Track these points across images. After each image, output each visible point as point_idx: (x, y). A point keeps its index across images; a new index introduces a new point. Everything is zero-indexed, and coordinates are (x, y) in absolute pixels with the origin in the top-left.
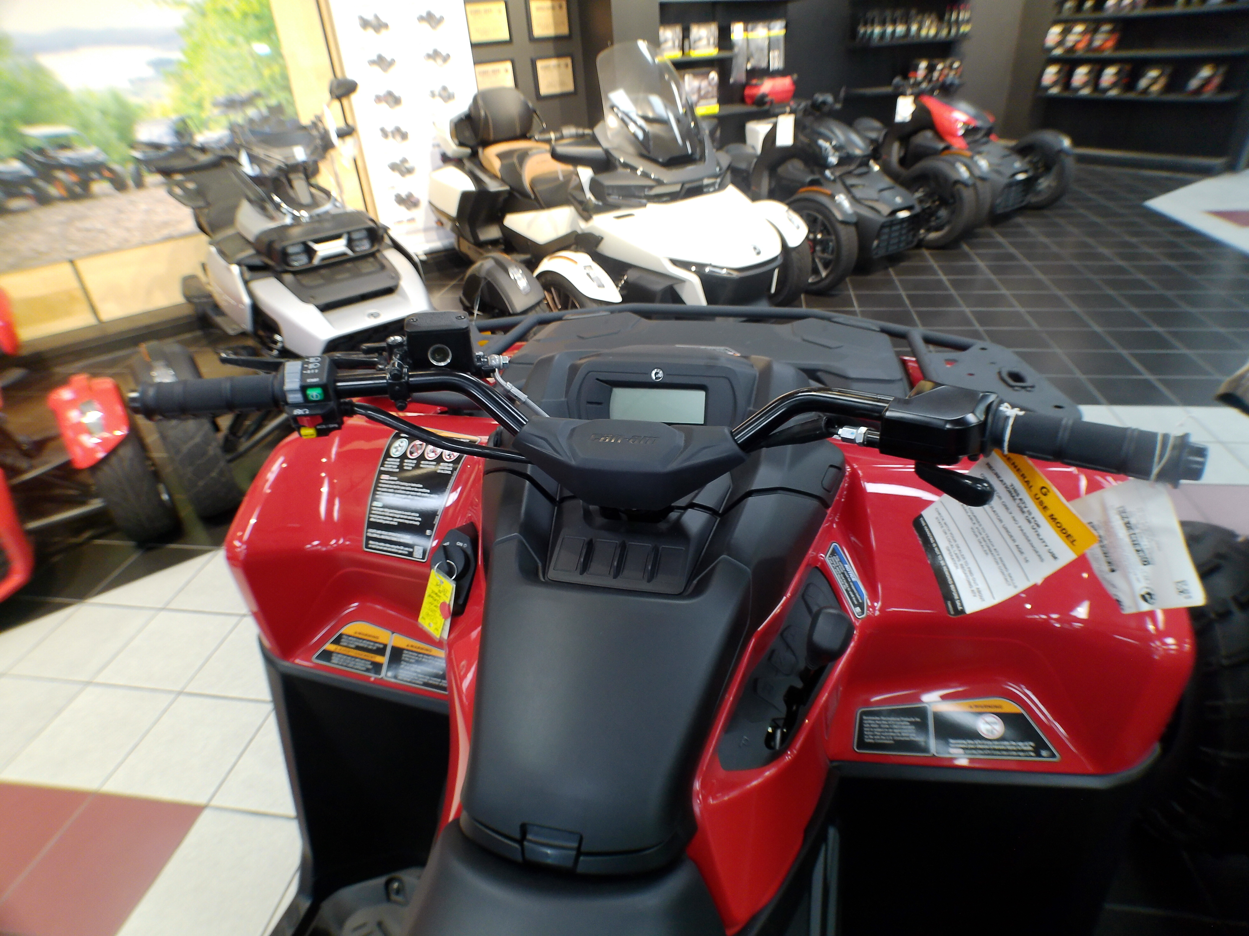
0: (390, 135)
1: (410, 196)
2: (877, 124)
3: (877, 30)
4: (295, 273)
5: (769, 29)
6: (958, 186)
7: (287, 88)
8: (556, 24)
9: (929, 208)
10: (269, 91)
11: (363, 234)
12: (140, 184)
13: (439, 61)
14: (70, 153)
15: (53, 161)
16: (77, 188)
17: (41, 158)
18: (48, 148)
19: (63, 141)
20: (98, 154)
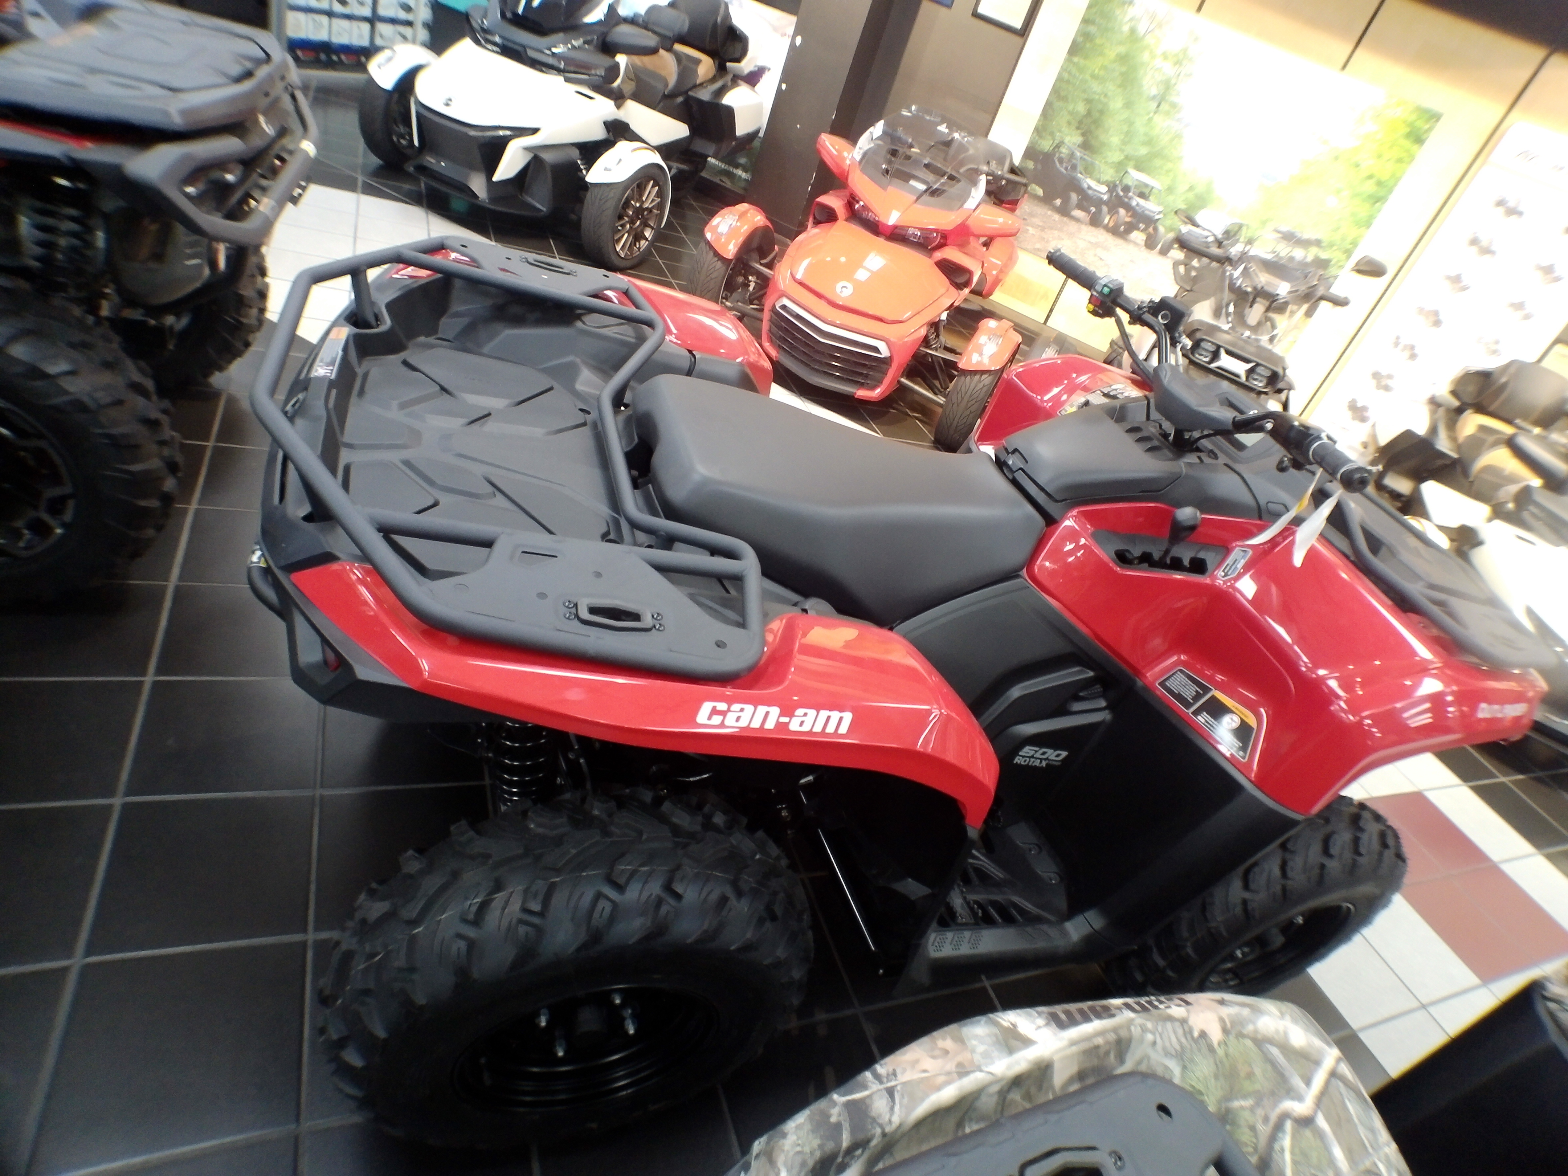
0: (1401, 347)
1: (1364, 409)
10: (1331, 245)
11: (1268, 373)
12: (1164, 252)
14: (1141, 201)
15: (1126, 200)
16: (1123, 227)
17: (1121, 194)
18: (1132, 190)
19: (1147, 191)
20: (1160, 213)
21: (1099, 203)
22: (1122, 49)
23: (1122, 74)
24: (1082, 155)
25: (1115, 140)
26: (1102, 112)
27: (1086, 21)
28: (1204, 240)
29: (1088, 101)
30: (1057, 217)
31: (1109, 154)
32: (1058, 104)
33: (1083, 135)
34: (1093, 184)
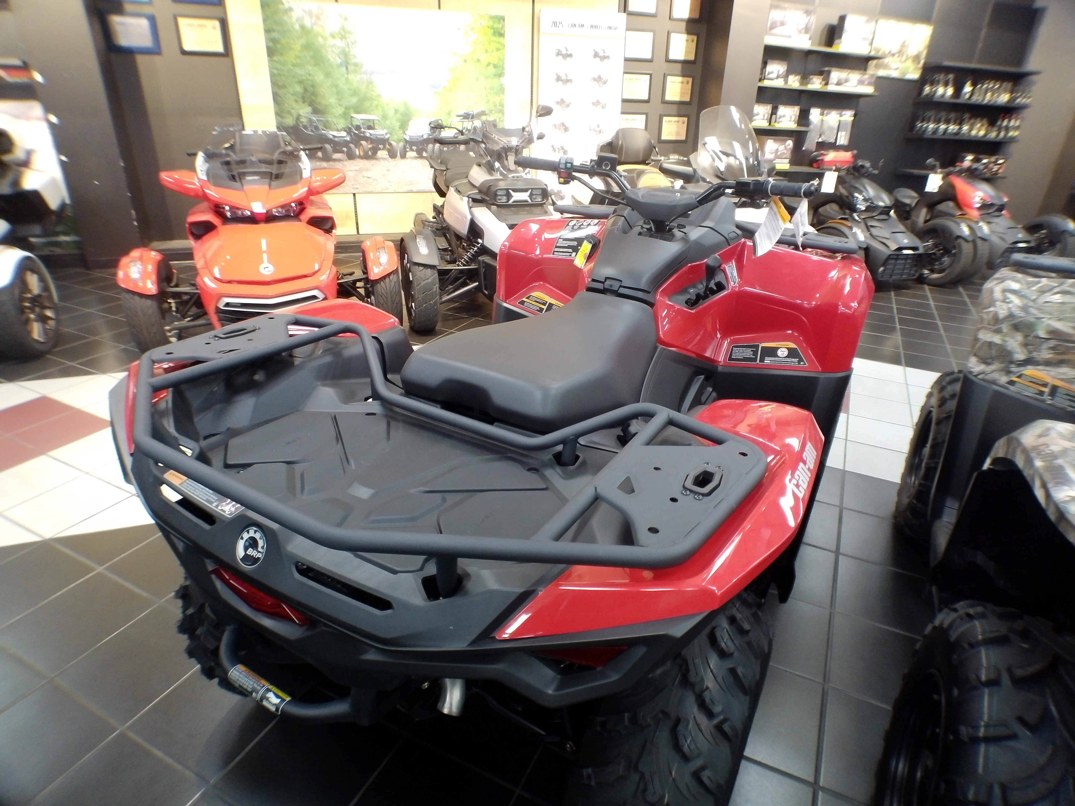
2: (914, 194)
3: (932, 126)
4: (498, 206)
5: (841, 116)
6: (960, 240)
7: (502, 112)
8: (682, 94)
9: (934, 254)
10: (491, 111)
11: (539, 193)
12: (403, 156)
13: (599, 107)
14: (372, 131)
15: (362, 135)
16: (370, 152)
17: (357, 132)
18: (362, 127)
19: (371, 124)
20: (386, 134)
21: (346, 144)
22: (303, 41)
23: (312, 57)
24: (317, 118)
25: (332, 100)
26: (313, 86)
27: (268, 31)
28: (422, 138)
29: (301, 82)
30: (324, 164)
31: (334, 110)
32: (281, 92)
33: (310, 105)
34: (335, 133)
